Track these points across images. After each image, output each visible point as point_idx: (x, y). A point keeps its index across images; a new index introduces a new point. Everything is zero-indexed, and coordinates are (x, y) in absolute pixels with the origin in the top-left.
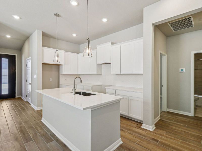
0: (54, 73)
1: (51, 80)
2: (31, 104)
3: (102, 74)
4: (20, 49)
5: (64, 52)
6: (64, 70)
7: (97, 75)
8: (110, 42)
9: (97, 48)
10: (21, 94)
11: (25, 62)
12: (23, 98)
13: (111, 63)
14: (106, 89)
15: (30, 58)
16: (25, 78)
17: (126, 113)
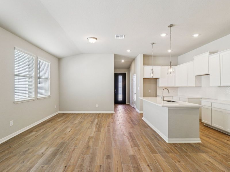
0: (152, 86)
1: (150, 91)
2: (136, 109)
3: (202, 86)
4: (129, 68)
5: (161, 67)
6: (161, 83)
7: (194, 87)
8: (209, 52)
9: (194, 59)
10: (129, 101)
11: (132, 78)
12: (130, 104)
13: (209, 74)
14: (202, 102)
15: (135, 74)
16: (132, 90)
17: (223, 127)
